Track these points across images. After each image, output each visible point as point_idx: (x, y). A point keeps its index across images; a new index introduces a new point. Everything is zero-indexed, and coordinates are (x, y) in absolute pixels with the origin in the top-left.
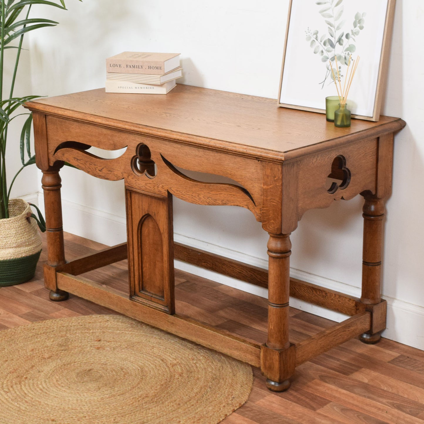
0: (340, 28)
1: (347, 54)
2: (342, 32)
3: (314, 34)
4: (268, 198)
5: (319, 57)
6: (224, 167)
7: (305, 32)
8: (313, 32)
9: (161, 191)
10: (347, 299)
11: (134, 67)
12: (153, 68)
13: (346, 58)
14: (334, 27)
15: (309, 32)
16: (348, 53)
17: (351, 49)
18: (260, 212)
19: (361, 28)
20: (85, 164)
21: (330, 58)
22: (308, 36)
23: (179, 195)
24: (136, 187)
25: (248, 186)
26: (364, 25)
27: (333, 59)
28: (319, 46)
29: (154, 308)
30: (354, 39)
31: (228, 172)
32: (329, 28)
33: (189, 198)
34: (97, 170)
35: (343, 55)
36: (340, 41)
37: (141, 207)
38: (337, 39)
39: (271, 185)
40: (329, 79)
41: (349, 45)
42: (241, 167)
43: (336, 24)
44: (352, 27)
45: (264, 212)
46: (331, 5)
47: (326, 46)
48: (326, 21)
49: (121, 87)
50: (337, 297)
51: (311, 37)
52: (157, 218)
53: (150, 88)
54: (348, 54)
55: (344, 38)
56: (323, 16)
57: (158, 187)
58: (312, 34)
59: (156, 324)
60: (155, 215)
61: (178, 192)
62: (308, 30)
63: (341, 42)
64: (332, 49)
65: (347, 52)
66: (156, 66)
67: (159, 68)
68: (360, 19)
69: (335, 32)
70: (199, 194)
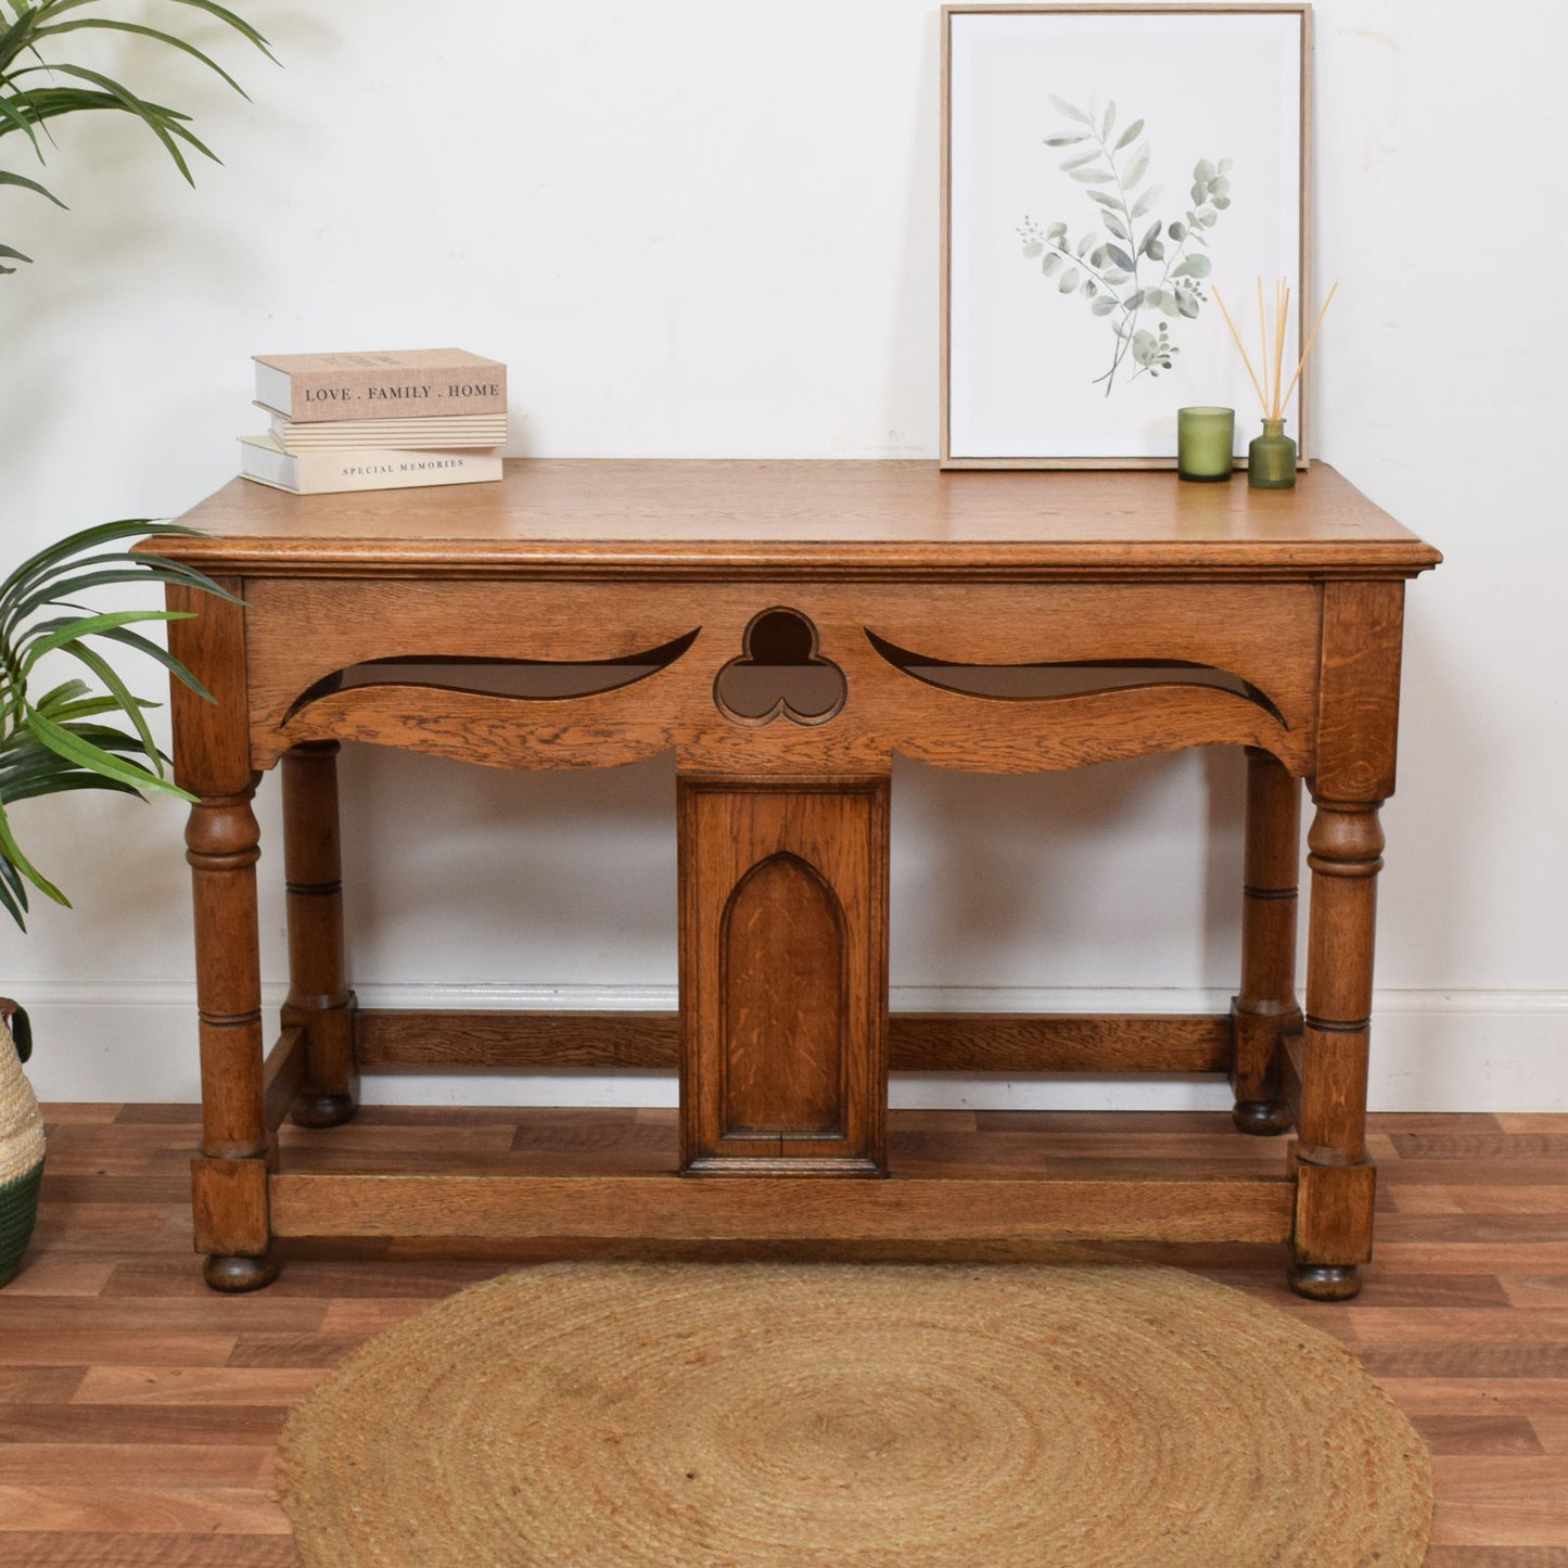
0: (1146, 210)
1: (1182, 283)
2: (1155, 221)
3: (1052, 235)
4: (1347, 695)
5: (1080, 301)
6: (1163, 629)
7: (1018, 230)
8: (1045, 227)
9: (861, 760)
10: (1174, 1026)
11: (396, 393)
12: (467, 392)
13: (1182, 295)
14: (1124, 209)
15: (1032, 231)
16: (1187, 281)
17: (1194, 267)
18: (1304, 747)
19: (1222, 204)
20: (466, 729)
21: (1123, 300)
22: (1029, 241)
23: (945, 757)
24: (737, 766)
25: (1261, 673)
26: (1229, 196)
27: (1135, 302)
28: (1074, 269)
29: (808, 1177)
30: (1199, 239)
31: (1178, 640)
32: (1104, 212)
33: (994, 760)
34: (533, 743)
35: (1169, 288)
36: (1150, 248)
37: (745, 837)
38: (1139, 242)
39: (1359, 650)
40: (1129, 363)
41: (1187, 258)
42: (1232, 616)
43: (1130, 199)
44: (1190, 204)
45: (1329, 740)
46: (1103, 143)
47: (1102, 264)
48: (1090, 193)
49: (353, 470)
50: (1137, 1026)
51: (1041, 245)
52: (824, 859)
53: (457, 463)
54: (1187, 283)
55: (1164, 237)
56: (1079, 177)
57: (847, 748)
58: (1045, 236)
59: (815, 1230)
60: (815, 849)
61: (947, 749)
62: (1027, 223)
63: (1155, 250)
64: (1127, 274)
65: (1182, 280)
66: (477, 383)
67: (488, 390)
68: (1211, 177)
69: (1129, 222)
70: (1039, 737)
